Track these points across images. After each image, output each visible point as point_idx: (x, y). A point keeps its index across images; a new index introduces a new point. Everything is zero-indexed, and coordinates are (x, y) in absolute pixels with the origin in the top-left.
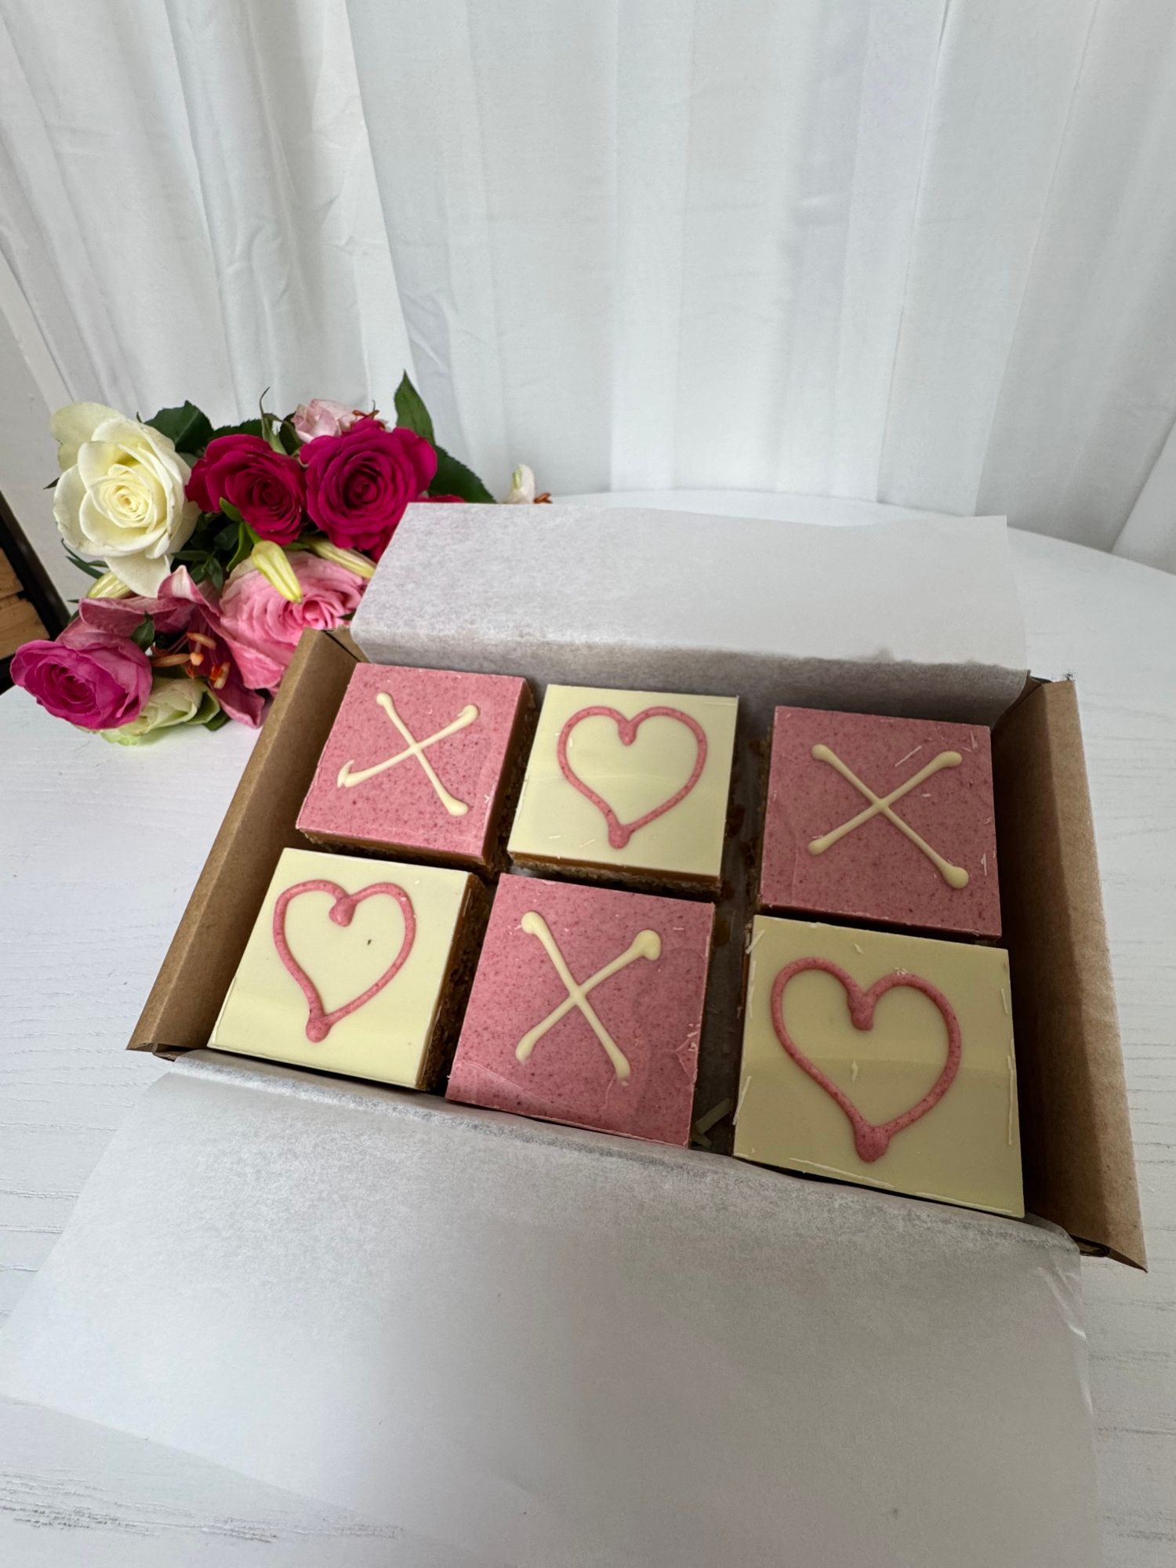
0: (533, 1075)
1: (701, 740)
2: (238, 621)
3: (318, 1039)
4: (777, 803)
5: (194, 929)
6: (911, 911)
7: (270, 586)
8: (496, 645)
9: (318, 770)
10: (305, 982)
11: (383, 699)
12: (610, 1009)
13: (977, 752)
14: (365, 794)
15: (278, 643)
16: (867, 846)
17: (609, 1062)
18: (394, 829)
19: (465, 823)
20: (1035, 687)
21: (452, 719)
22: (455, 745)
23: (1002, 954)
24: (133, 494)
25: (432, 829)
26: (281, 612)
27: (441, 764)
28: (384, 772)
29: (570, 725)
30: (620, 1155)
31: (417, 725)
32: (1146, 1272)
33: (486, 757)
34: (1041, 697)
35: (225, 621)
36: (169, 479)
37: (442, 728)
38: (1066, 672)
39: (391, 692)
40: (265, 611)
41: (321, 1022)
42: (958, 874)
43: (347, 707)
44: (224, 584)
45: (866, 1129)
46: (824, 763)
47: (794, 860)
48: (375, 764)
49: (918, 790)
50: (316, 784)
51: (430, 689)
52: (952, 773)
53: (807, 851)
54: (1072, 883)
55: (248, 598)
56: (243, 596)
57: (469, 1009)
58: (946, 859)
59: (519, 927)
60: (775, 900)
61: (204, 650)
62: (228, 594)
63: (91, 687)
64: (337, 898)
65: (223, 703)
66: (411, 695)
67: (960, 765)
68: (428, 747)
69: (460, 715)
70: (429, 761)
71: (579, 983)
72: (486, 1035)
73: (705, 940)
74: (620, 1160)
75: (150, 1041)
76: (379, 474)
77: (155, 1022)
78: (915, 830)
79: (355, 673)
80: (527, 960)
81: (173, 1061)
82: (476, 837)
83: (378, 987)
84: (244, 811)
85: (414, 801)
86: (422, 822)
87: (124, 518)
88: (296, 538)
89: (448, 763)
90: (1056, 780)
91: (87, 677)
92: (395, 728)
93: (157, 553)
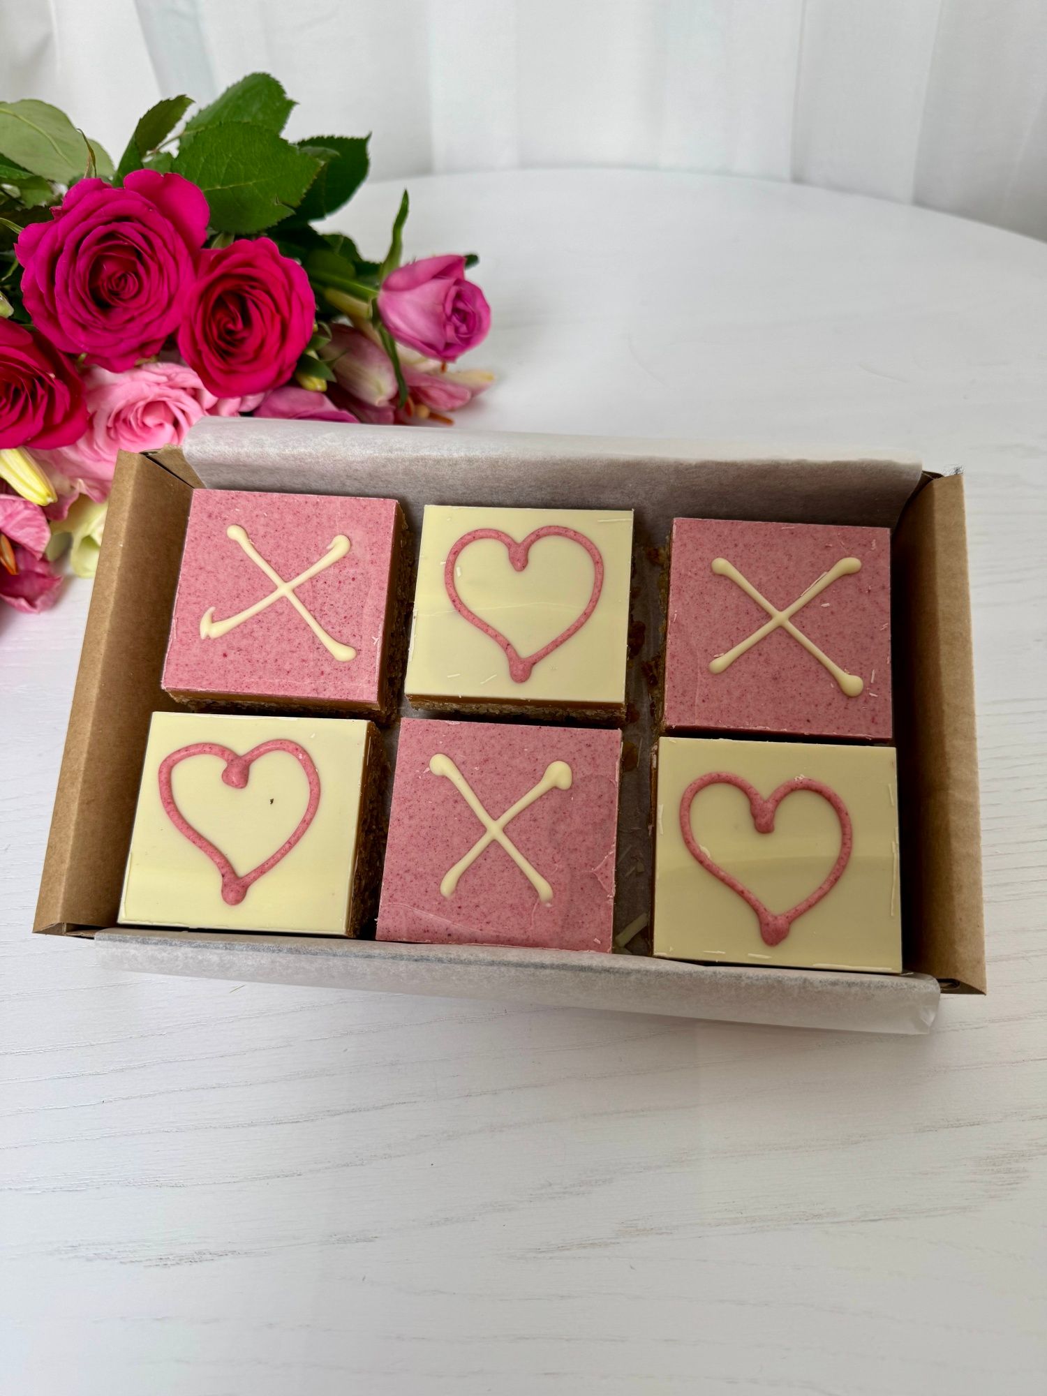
0: (460, 907)
1: (598, 562)
3: (237, 902)
4: (678, 623)
5: (75, 807)
6: (808, 721)
8: (363, 462)
9: (174, 621)
10: (211, 849)
11: (235, 533)
12: (528, 839)
13: (877, 556)
14: (235, 644)
16: (767, 661)
17: (532, 888)
18: (277, 681)
19: (354, 668)
20: (928, 480)
21: (322, 552)
22: (328, 582)
23: (891, 752)
25: (319, 677)
27: (317, 605)
28: (252, 618)
29: (455, 552)
31: (281, 561)
32: (985, 994)
33: (367, 594)
34: (931, 493)
37: (312, 564)
38: (956, 464)
39: (242, 522)
41: (235, 887)
42: (852, 682)
43: (193, 545)
45: (770, 919)
46: (724, 577)
47: (695, 680)
48: (241, 611)
49: (818, 601)
50: (175, 636)
51: (289, 518)
52: (851, 580)
53: (708, 670)
57: (387, 855)
58: (843, 667)
59: (428, 770)
60: (679, 721)
64: (227, 760)
66: (267, 525)
67: (860, 570)
68: (299, 586)
69: (329, 547)
70: (303, 602)
71: (495, 818)
72: (408, 877)
73: (614, 765)
75: (58, 921)
77: (58, 903)
79: (194, 502)
80: (439, 801)
81: (91, 939)
82: (369, 682)
83: (291, 844)
84: (99, 676)
85: (294, 649)
86: (306, 671)
89: (324, 603)
92: (256, 566)
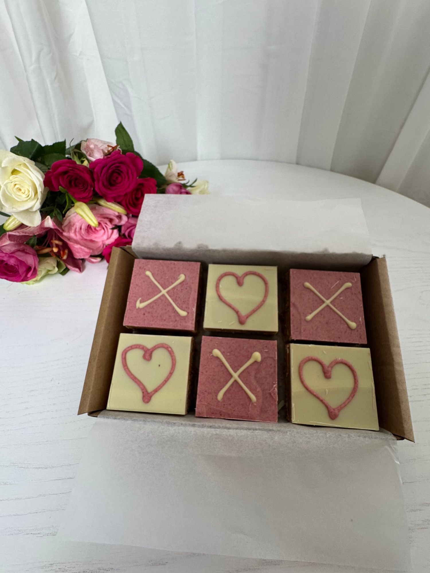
0: (224, 404)
1: (266, 284)
2: (70, 233)
3: (148, 402)
4: (294, 304)
5: (95, 369)
6: (339, 338)
7: (82, 219)
9: (128, 303)
10: (139, 383)
11: (148, 273)
12: (247, 380)
13: (356, 282)
14: (147, 310)
15: (86, 240)
16: (324, 317)
17: (249, 398)
18: (161, 323)
19: (187, 319)
20: (374, 259)
21: (176, 279)
22: (178, 290)
23: (368, 350)
24: (22, 187)
25: (175, 322)
26: (87, 228)
27: (174, 297)
28: (153, 302)
29: (219, 280)
30: (259, 430)
31: (163, 283)
32: (414, 442)
33: (190, 294)
34: (376, 263)
35: (65, 234)
36: (37, 180)
37: (173, 283)
38: (383, 254)
39: (151, 270)
40: (81, 228)
41: (147, 397)
42: (353, 325)
43: (134, 277)
44: (63, 219)
45: (332, 410)
46: (308, 288)
47: (301, 323)
48: (149, 299)
49: (339, 297)
50: (128, 308)
51: (165, 269)
52: (349, 290)
53: (305, 320)
54: (389, 326)
55: (74, 224)
56: (72, 224)
57: (199, 385)
58: (349, 319)
59: (211, 355)
60: (296, 338)
61: (57, 246)
62: (66, 223)
63: (17, 267)
64: (144, 351)
65: (67, 264)
66: (158, 271)
67: (352, 287)
68: (169, 291)
69: (178, 278)
70: (170, 296)
71: (235, 372)
72: (206, 394)
73: (275, 353)
74: (260, 431)
75: (86, 410)
76: (122, 172)
77: (87, 404)
78: (338, 310)
79: (135, 263)
80: (216, 366)
81: (97, 417)
82: (192, 323)
83: (166, 381)
85: (167, 312)
86: (171, 320)
87: (20, 197)
88: (91, 200)
89: (177, 297)
90: (382, 292)
91: (14, 263)
92: (155, 284)
93: (34, 209)
